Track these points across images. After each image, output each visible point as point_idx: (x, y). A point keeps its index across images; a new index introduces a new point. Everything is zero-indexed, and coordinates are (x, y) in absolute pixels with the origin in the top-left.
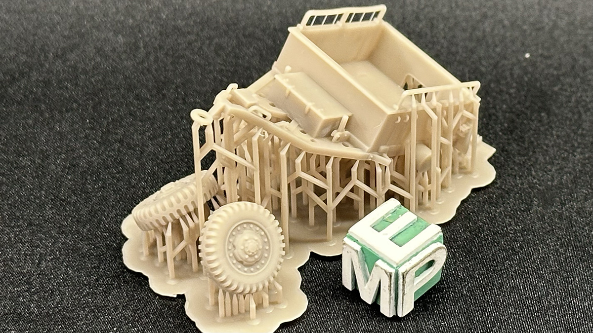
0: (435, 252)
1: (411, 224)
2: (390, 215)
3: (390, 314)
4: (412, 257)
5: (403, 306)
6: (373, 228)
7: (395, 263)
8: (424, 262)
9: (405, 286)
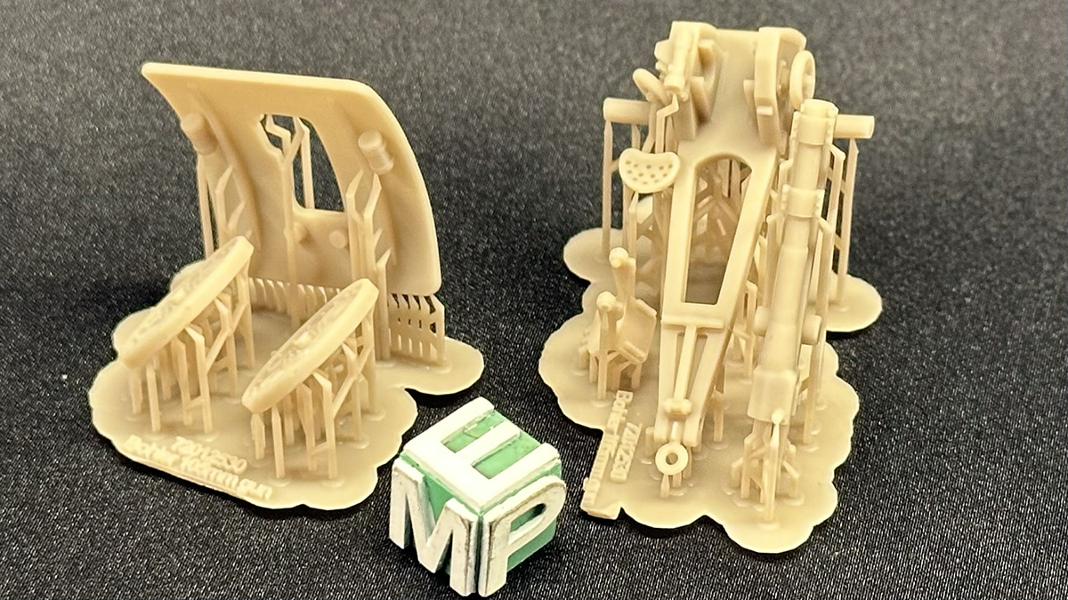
0: (547, 491)
1: (509, 443)
2: (476, 425)
3: (465, 590)
4: (507, 497)
5: (487, 578)
6: (445, 445)
7: (476, 504)
8: (526, 506)
9: (493, 545)
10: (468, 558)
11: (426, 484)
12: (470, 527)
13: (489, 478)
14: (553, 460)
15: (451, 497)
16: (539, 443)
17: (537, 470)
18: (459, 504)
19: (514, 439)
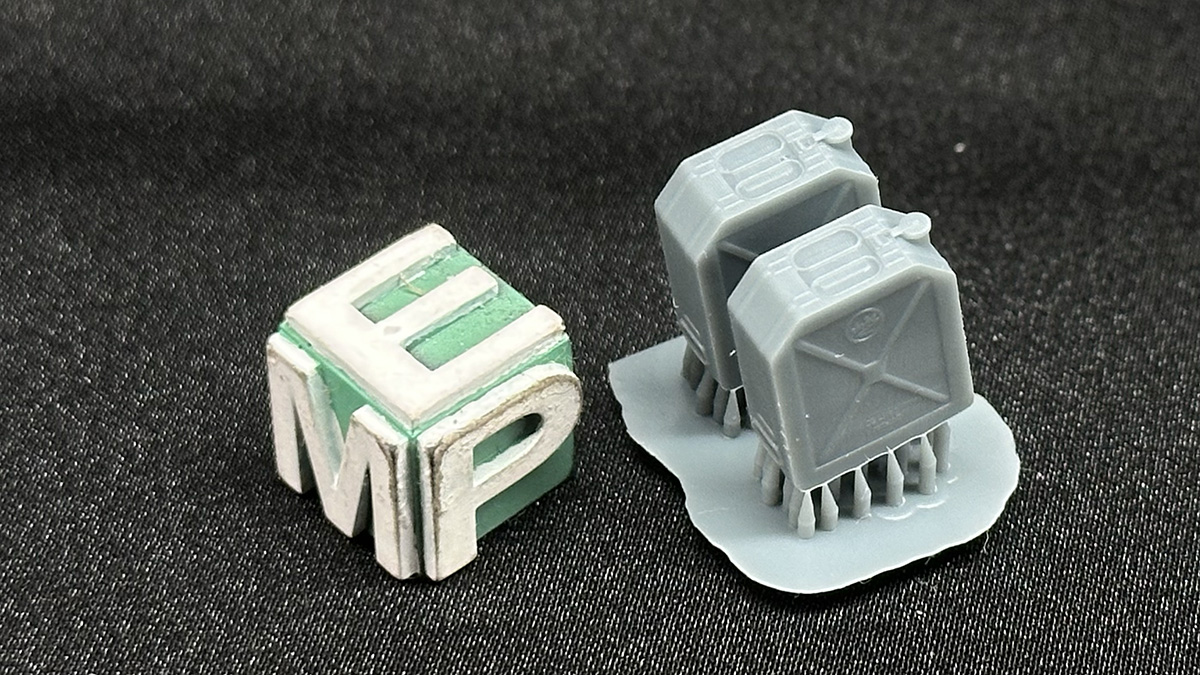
0: (541, 390)
1: (481, 304)
2: (423, 273)
3: (400, 569)
4: (466, 401)
5: (437, 548)
6: (359, 309)
7: (406, 417)
8: (501, 418)
9: (439, 489)
10: (397, 513)
11: (323, 378)
12: (393, 457)
13: (431, 369)
14: (554, 334)
15: (362, 402)
16: (532, 305)
17: (520, 353)
18: (375, 413)
19: (488, 297)
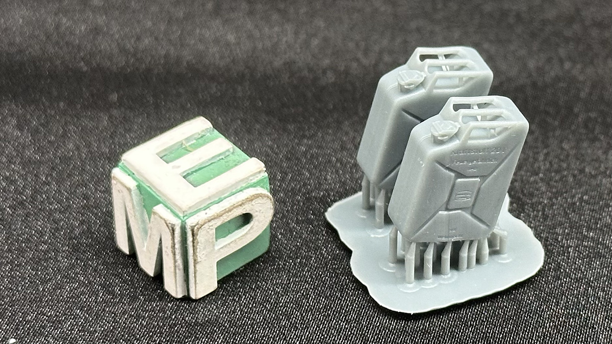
0: (252, 200)
1: (223, 157)
2: (195, 141)
3: (177, 292)
4: (212, 203)
5: (195, 281)
6: (161, 158)
7: (180, 208)
8: (230, 213)
9: (197, 249)
11: (140, 191)
12: (173, 231)
13: (195, 187)
14: (260, 172)
16: (249, 158)
17: (242, 181)
18: (166, 208)
19: (227, 154)
